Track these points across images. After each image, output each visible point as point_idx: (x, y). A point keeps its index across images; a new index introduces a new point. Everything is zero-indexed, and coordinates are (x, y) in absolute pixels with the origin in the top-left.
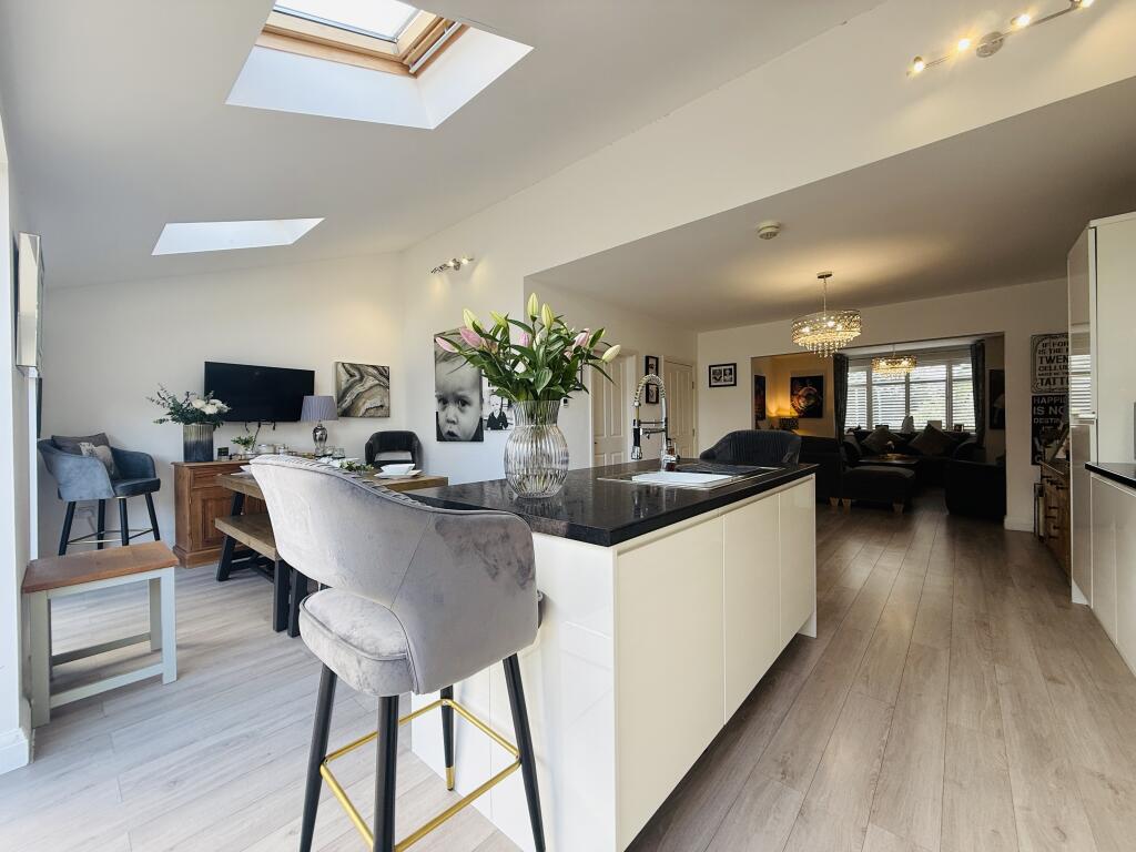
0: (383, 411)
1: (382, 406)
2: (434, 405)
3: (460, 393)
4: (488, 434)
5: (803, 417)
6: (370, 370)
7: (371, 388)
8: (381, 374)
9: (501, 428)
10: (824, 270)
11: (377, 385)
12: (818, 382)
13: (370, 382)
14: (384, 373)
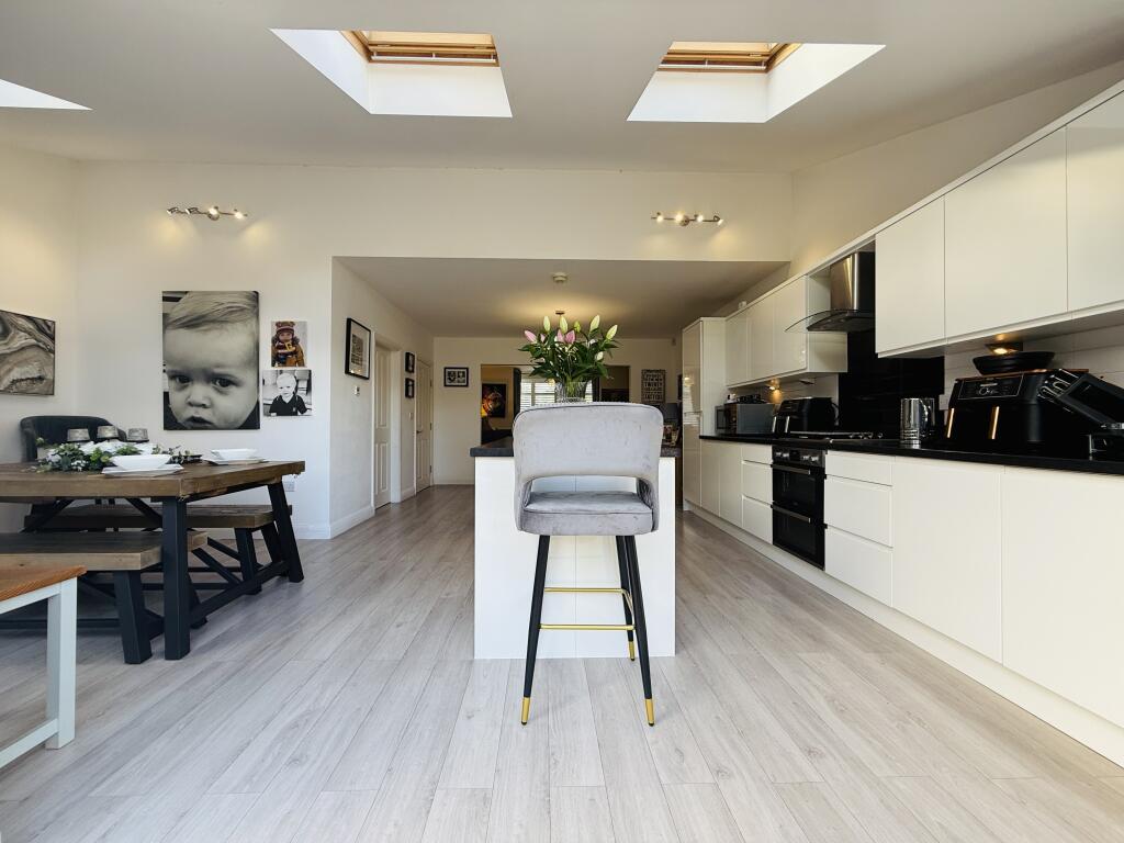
0: (43, 385)
1: (41, 379)
2: (161, 383)
3: (217, 371)
4: (268, 422)
5: (491, 417)
6: (22, 322)
7: (23, 349)
8: (41, 330)
9: (296, 414)
10: (560, 309)
11: (32, 346)
12: (502, 388)
13: (20, 340)
14: (45, 330)
